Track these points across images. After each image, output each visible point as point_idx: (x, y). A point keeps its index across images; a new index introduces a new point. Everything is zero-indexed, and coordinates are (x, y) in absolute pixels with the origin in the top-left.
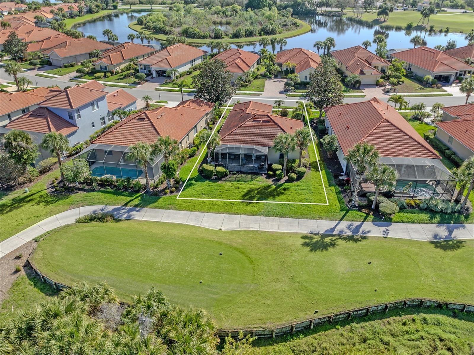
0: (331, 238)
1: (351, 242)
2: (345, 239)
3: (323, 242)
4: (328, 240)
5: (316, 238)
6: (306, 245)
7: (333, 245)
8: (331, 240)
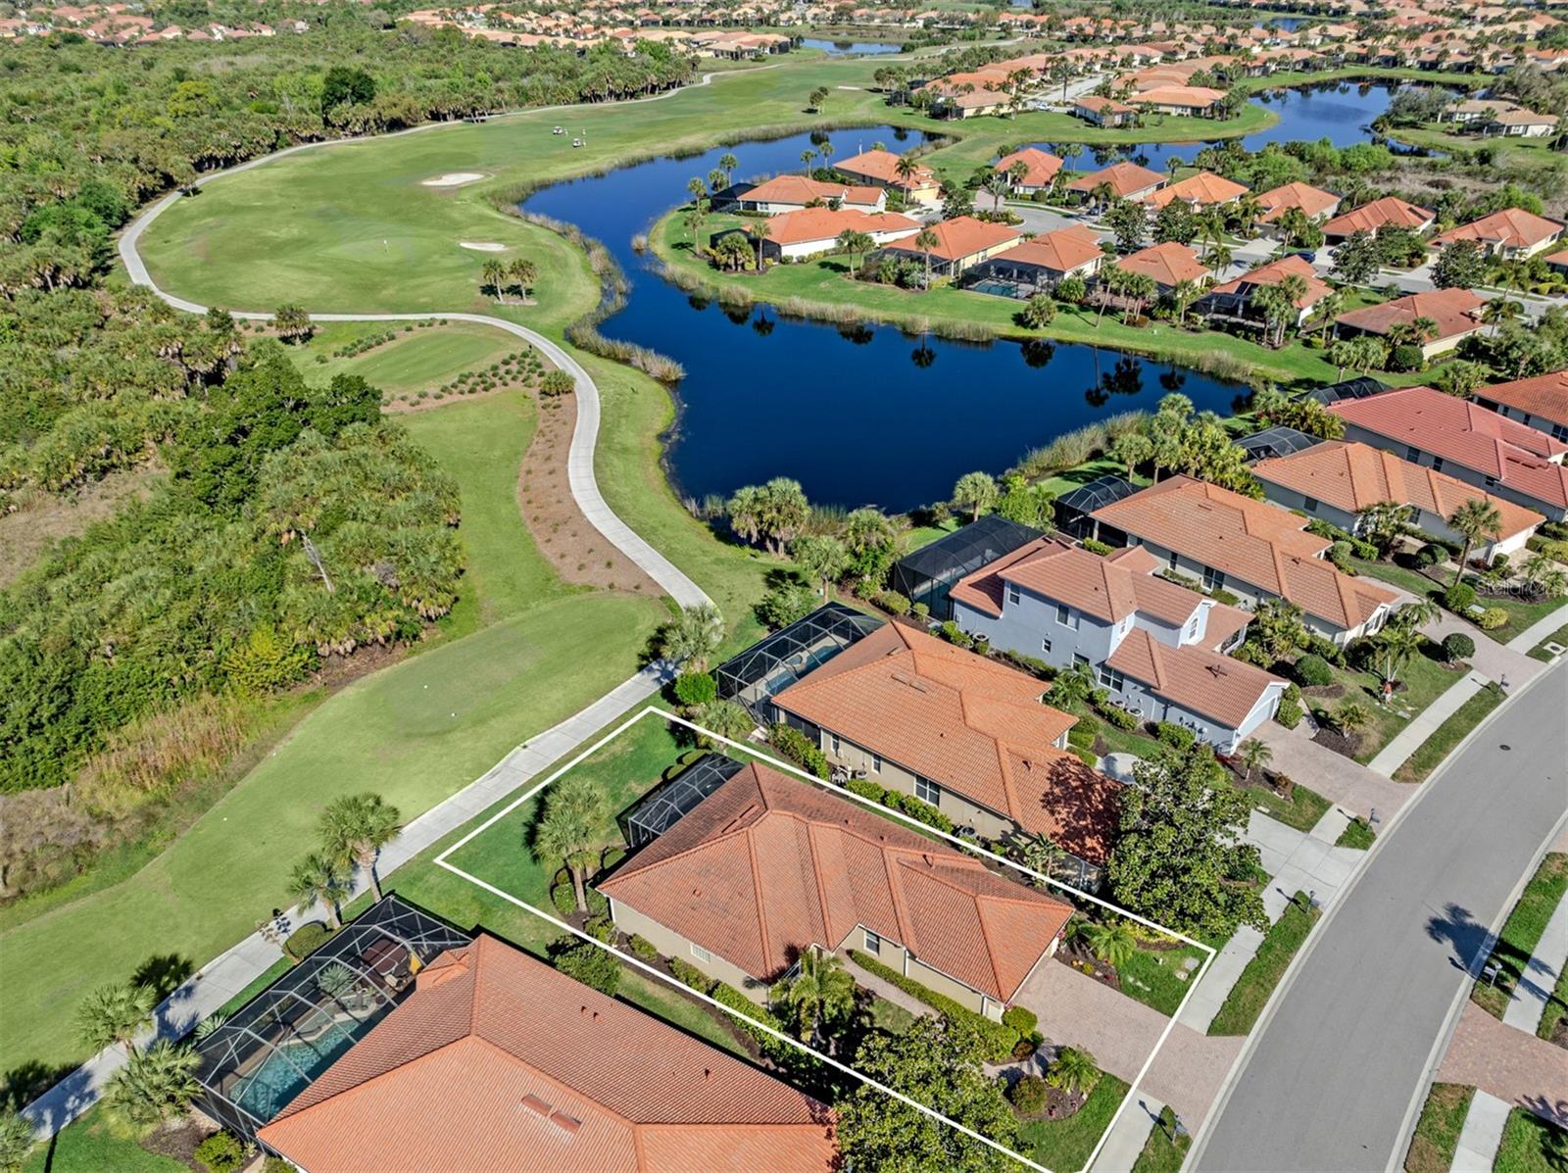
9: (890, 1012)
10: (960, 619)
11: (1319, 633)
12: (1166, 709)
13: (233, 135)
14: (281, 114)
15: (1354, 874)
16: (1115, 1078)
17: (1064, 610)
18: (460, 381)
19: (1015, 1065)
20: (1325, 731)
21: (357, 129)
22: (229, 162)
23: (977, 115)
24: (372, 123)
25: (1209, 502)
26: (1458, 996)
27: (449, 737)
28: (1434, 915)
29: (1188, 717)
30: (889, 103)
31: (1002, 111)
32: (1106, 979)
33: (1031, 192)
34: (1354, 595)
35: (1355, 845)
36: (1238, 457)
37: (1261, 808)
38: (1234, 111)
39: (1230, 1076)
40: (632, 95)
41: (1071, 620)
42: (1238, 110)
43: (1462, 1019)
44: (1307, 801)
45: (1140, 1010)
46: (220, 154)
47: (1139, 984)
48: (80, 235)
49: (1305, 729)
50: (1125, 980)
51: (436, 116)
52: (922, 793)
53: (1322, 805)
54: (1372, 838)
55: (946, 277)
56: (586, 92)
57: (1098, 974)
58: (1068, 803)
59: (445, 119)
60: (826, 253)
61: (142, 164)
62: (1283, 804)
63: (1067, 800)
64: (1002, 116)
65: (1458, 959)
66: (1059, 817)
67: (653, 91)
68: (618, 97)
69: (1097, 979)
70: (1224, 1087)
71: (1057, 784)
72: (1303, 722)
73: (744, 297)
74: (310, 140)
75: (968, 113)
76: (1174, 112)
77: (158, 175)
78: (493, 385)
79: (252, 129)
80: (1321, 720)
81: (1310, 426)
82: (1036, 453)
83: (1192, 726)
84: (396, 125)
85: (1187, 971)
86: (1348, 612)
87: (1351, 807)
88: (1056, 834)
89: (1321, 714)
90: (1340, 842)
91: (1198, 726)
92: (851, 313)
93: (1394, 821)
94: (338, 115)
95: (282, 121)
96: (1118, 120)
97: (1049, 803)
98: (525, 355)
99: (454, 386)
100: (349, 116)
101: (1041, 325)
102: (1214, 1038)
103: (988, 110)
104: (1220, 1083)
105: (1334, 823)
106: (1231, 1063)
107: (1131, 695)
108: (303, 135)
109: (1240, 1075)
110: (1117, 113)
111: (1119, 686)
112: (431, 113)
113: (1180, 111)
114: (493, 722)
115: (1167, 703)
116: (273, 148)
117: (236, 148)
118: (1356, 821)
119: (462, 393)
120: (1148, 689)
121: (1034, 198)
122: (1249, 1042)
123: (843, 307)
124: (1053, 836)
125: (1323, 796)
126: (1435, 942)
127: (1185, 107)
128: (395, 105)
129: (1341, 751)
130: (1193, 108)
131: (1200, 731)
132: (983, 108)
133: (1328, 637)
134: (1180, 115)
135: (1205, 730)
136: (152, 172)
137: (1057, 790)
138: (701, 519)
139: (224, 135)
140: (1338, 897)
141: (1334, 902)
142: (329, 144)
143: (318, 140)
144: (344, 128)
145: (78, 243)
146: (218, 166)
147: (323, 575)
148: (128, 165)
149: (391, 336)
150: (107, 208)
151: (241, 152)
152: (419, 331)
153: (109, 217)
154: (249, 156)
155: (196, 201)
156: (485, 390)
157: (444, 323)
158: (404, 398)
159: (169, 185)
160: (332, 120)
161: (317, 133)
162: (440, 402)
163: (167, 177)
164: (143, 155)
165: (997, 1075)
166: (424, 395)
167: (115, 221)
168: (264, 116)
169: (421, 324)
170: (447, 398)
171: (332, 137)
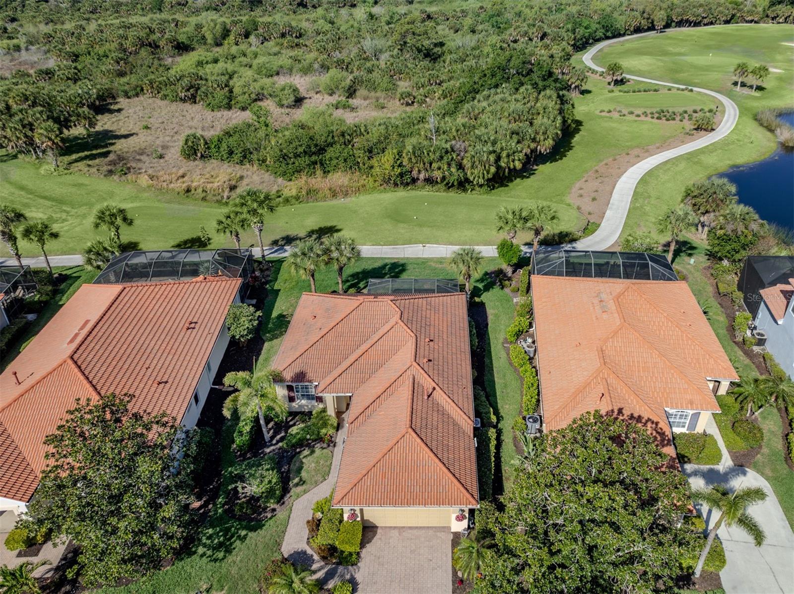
1: (292, 237)
3: (320, 235)
4: (314, 237)
7: (311, 233)
10: (760, 316)
13: (704, 11)
18: (657, 112)
19: (315, 557)
21: (781, 20)
22: (697, 24)
32: (458, 583)
46: (691, 19)
57: (459, 574)
61: (645, 14)
74: (751, 21)
77: (650, 21)
78: (674, 119)
79: (719, 12)
94: (774, 11)
95: (740, 10)
98: (711, 111)
99: (652, 113)
100: (780, 13)
108: (748, 19)
116: (727, 22)
117: (703, 18)
119: (653, 118)
139: (700, 10)
142: (762, 25)
143: (756, 22)
144: (773, 19)
145: (574, 34)
146: (690, 25)
147: (434, 138)
148: (637, 14)
149: (656, 91)
150: (607, 26)
151: (706, 21)
152: (674, 91)
153: (607, 31)
154: (711, 23)
155: (659, 34)
156: (668, 120)
157: (691, 91)
158: (620, 111)
159: (652, 28)
160: (769, 14)
161: (756, 19)
162: (637, 118)
163: (652, 22)
164: (647, 10)
165: (300, 550)
166: (632, 113)
167: (609, 34)
168: (730, 6)
169: (678, 89)
170: (643, 118)
171: (764, 22)
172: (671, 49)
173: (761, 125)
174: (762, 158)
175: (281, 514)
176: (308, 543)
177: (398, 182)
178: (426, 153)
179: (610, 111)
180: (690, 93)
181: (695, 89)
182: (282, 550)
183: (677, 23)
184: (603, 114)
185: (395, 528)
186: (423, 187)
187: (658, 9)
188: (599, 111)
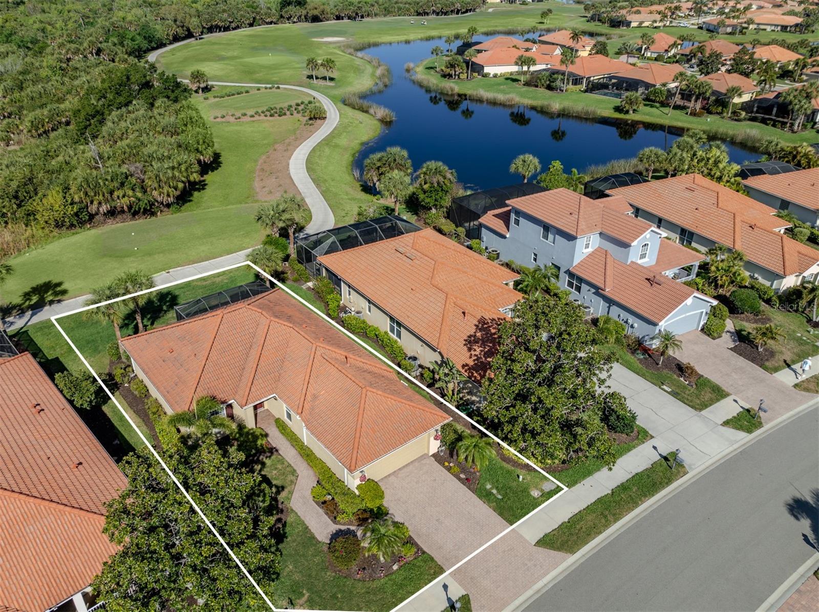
0: (32, 302)
1: (5, 306)
2: (14, 307)
3: (39, 294)
4: (35, 299)
5: (49, 297)
6: (59, 284)
7: (27, 296)
8: (30, 300)
9: (280, 466)
10: (485, 239)
11: (761, 280)
12: (609, 308)
13: (229, 16)
14: (258, 10)
15: (731, 449)
16: (432, 559)
17: (547, 228)
18: (267, 110)
19: (352, 528)
20: (743, 344)
21: (295, 20)
22: (226, 29)
23: (639, 27)
24: (303, 17)
25: (694, 186)
26: (802, 569)
27: (126, 260)
28: (798, 496)
29: (624, 315)
30: (588, 21)
31: (655, 25)
32: (467, 482)
33: (655, 55)
34: (796, 254)
35: (741, 428)
36: (733, 172)
37: (664, 387)
38: (811, 29)
39: (540, 584)
40: (446, 14)
41: (551, 236)
42: (813, 28)
43: (798, 591)
44: (708, 389)
45: (483, 511)
46: (221, 24)
47: (494, 491)
48: (125, 43)
49: (726, 341)
50: (483, 485)
51: (338, 18)
52: (392, 330)
53: (719, 394)
54: (760, 425)
55: (578, 87)
56: (420, 10)
57: (462, 476)
58: (484, 344)
59: (343, 19)
60: (511, 74)
61: (178, 23)
62: (685, 387)
63: (484, 342)
64: (656, 27)
65: (811, 537)
66: (473, 353)
67: (457, 13)
68: (438, 14)
69: (460, 479)
70: (530, 592)
71: (480, 330)
72: (726, 337)
73: (452, 90)
74: (271, 23)
75: (634, 24)
76: (769, 28)
77: (185, 29)
78: (285, 114)
79: (242, 16)
80: (741, 337)
81: (799, 162)
82: (593, 168)
83: (626, 322)
84: (316, 19)
85: (542, 490)
86: (787, 264)
87: (746, 400)
88: (467, 365)
89: (744, 333)
90: (726, 423)
91: (630, 321)
92: (512, 99)
93: (785, 417)
94: (286, 12)
95: (258, 13)
96: (729, 30)
97: (470, 342)
98: (310, 102)
99: (263, 112)
100: (292, 13)
101: (631, 112)
102: (540, 549)
103: (646, 24)
104: (526, 588)
105: (728, 408)
106: (545, 575)
107: (586, 296)
108: (267, 21)
109: (550, 586)
110: (729, 26)
111: (578, 289)
112: (337, 16)
113: (773, 28)
114: (156, 256)
115: (610, 302)
116: (251, 25)
117: (230, 22)
118: (748, 411)
119: (266, 116)
120: (598, 291)
121: (656, 59)
122: (571, 560)
123: (507, 96)
124: (463, 366)
125: (724, 388)
126: (792, 519)
127: (777, 26)
128: (316, 9)
129: (753, 360)
130: (782, 26)
131: (632, 326)
132: (643, 22)
133: (768, 284)
134: (773, 31)
135: (636, 325)
136: (183, 27)
137: (479, 334)
138: (358, 181)
139: (225, 15)
140: (707, 464)
141: (703, 467)
142: (280, 26)
143: (275, 24)
144: (288, 19)
145: (123, 46)
146: (220, 31)
147: (101, 166)
148: (170, 22)
149: (247, 92)
150: (149, 37)
151: (233, 25)
152: (263, 90)
153: (151, 42)
154: (237, 28)
155: (199, 41)
156: (280, 116)
157: (278, 88)
158: (233, 115)
159: (190, 35)
160: (284, 15)
161: (274, 20)
162: (252, 119)
163: (188, 30)
164: (179, 18)
165: (334, 532)
166: (245, 115)
167: (154, 45)
168: (249, 9)
169: (266, 88)
170: (257, 117)
171: (282, 23)
172: (223, 53)
173: (354, 108)
174: (377, 133)
175: (290, 519)
176: (335, 523)
177: (75, 223)
178: (102, 184)
179: (223, 117)
180: (278, 90)
181: (281, 86)
182: (320, 539)
183: (208, 29)
184: (218, 120)
185: (389, 475)
186: (104, 222)
187: (188, 16)
188: (212, 117)
